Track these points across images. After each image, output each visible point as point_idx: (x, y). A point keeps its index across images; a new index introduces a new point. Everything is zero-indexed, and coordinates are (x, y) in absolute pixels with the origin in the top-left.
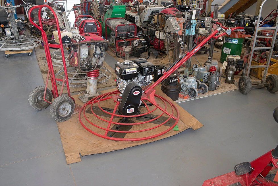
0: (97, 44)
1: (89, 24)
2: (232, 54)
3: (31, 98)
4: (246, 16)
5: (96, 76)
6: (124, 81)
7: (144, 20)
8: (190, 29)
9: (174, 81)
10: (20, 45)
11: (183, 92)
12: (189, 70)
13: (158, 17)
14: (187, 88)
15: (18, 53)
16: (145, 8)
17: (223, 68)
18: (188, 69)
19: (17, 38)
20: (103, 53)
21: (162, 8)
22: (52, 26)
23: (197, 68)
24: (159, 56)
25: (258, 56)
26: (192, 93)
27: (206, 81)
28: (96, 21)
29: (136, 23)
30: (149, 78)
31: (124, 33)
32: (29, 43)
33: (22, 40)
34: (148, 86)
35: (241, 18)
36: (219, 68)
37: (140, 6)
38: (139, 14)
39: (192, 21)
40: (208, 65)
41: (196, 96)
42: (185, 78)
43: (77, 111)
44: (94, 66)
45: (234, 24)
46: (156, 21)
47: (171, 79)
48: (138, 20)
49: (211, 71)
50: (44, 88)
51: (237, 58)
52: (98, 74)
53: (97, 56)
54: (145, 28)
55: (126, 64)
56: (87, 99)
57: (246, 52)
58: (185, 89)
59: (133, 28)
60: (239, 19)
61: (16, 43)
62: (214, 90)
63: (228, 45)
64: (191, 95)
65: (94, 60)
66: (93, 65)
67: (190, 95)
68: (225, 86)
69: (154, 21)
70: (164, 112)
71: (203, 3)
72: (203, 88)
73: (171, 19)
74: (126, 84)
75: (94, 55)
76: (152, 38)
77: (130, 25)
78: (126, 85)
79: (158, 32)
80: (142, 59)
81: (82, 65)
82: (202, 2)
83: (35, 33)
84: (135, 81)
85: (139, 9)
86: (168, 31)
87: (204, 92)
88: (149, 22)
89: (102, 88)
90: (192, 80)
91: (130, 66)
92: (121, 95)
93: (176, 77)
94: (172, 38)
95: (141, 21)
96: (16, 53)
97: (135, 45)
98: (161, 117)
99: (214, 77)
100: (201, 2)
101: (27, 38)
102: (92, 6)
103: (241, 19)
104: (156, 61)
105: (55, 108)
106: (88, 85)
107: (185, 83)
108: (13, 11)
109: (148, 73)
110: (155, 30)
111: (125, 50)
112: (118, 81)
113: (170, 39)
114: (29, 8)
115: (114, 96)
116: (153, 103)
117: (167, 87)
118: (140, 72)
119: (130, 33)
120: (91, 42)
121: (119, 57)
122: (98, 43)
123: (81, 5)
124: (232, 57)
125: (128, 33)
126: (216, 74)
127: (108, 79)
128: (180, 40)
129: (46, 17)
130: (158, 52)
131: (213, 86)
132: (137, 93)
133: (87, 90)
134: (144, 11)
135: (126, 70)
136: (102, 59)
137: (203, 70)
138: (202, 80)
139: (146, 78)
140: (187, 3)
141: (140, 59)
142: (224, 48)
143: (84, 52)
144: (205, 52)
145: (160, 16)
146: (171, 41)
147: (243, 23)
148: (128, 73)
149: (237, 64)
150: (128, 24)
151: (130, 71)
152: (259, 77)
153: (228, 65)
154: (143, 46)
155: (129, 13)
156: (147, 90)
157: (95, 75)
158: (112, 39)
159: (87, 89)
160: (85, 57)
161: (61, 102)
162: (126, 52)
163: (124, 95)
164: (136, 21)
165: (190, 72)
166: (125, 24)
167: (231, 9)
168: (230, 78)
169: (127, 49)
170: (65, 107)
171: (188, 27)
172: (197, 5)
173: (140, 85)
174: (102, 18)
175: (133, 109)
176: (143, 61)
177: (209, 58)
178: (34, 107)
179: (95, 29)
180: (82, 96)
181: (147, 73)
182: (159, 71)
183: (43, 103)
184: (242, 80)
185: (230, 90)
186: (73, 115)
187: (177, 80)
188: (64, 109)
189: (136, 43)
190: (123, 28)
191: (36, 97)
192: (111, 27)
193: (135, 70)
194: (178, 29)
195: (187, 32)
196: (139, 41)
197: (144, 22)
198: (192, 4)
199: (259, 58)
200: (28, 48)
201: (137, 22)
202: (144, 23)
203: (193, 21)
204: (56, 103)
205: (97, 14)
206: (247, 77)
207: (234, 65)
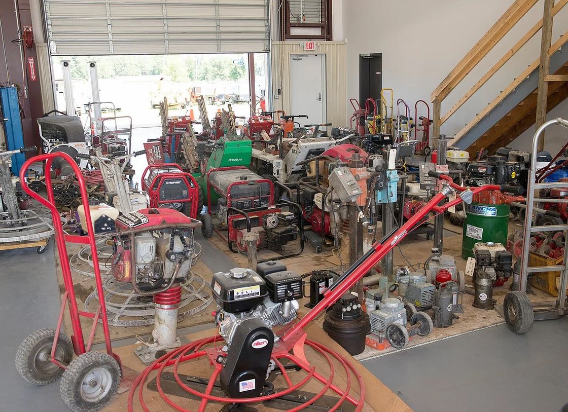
0: (175, 231)
1: (171, 183)
2: (485, 239)
3: (22, 357)
4: (513, 155)
5: (174, 302)
6: (232, 315)
7: (293, 170)
8: (384, 191)
9: (352, 309)
10: (21, 230)
11: (375, 333)
12: (390, 280)
13: (317, 165)
14: (383, 325)
15: (15, 247)
16: (294, 144)
17: (466, 273)
18: (387, 278)
19: (15, 216)
20: (188, 251)
21: (330, 142)
22: (96, 187)
23: (405, 277)
24: (323, 247)
25: (546, 241)
26: (395, 337)
27: (429, 304)
28: (185, 175)
29: (276, 176)
30: (291, 307)
31: (246, 200)
32: (41, 226)
33: (25, 220)
34: (288, 324)
35: (499, 161)
36: (458, 273)
37: (284, 140)
38: (282, 157)
39: (388, 172)
40: (433, 266)
41: (404, 342)
42: (379, 302)
43: (128, 386)
44: (170, 280)
45: (486, 174)
46: (314, 173)
47: (345, 304)
48: (280, 168)
49: (440, 280)
50: (54, 333)
51: (495, 249)
52: (178, 298)
53: (174, 258)
54: (293, 187)
55: (235, 276)
56: (154, 355)
57: (518, 234)
58: (379, 326)
59: (266, 187)
60: (495, 163)
61: (12, 225)
62: (447, 327)
63: (478, 221)
64: (394, 341)
65: (169, 266)
66: (166, 276)
67: (391, 341)
68: (473, 317)
69: (310, 172)
70: (327, 386)
71: (422, 128)
72: (420, 322)
73: (339, 172)
74: (235, 323)
75: (168, 255)
76: (308, 209)
77: (259, 181)
78: (236, 325)
79: (320, 195)
80: (275, 264)
81: (141, 279)
82: (420, 125)
83: (60, 201)
84: (256, 314)
85: (282, 146)
86: (335, 197)
87: (425, 331)
88: (302, 172)
89: (191, 326)
90: (394, 305)
91: (245, 281)
92: (225, 349)
93: (355, 301)
94: (344, 212)
95: (286, 171)
96: (11, 247)
97: (270, 225)
98: (322, 396)
99: (445, 297)
100: (417, 126)
101: (37, 216)
102: (184, 141)
103: (499, 163)
104: (317, 259)
105: (71, 382)
106: (157, 323)
107: (378, 312)
108: (7, 162)
109: (286, 296)
110: (314, 191)
111: (247, 238)
112: (219, 316)
113: (340, 215)
114: (52, 149)
115: (210, 350)
116: (301, 365)
117: (337, 323)
118: (269, 295)
119: (259, 198)
120: (161, 227)
121: (237, 252)
122: (177, 228)
123: (162, 140)
124: (485, 248)
125: (255, 199)
126: (451, 289)
127: (206, 306)
128: (361, 217)
129: (87, 167)
130: (321, 240)
131: (445, 318)
132: (261, 344)
133: (155, 334)
134: (291, 150)
135: (236, 291)
136: (187, 264)
137: (420, 280)
138: (418, 304)
139: (282, 306)
140: (389, 129)
141: (269, 264)
142: (469, 226)
143: (145, 250)
144: (428, 236)
145: (321, 162)
146: (344, 217)
147: (503, 171)
148: (239, 297)
149: (499, 264)
150: (254, 181)
151: (245, 293)
152: (551, 292)
153: (478, 266)
154: (289, 227)
155: (260, 156)
156: (288, 334)
157: (171, 300)
158: (221, 212)
159: (153, 332)
160: (148, 261)
161: (86, 368)
162: (248, 242)
163: (232, 348)
164: (275, 171)
165: (392, 283)
166: (248, 179)
167: (482, 138)
168: (483, 297)
169: (251, 236)
170: (98, 380)
171: (381, 185)
172: (410, 131)
173: (269, 324)
174: (202, 166)
175: (253, 381)
176: (276, 267)
177: (433, 252)
178: (28, 380)
179: (185, 192)
180: (142, 349)
181: (284, 295)
182: (321, 284)
183: (51, 367)
184: (510, 301)
185: (485, 324)
186: (117, 396)
187: (359, 306)
188: (94, 384)
189: (271, 220)
190: (245, 189)
191: (34, 353)
192: (219, 187)
193: (257, 289)
194: (356, 192)
195: (380, 197)
196: (279, 215)
197: (293, 172)
198: (399, 130)
199: (549, 247)
200: (37, 236)
201: (278, 174)
202: (293, 175)
203: (390, 173)
204: (74, 370)
205: (192, 158)
206: (521, 294)
207: (490, 264)
